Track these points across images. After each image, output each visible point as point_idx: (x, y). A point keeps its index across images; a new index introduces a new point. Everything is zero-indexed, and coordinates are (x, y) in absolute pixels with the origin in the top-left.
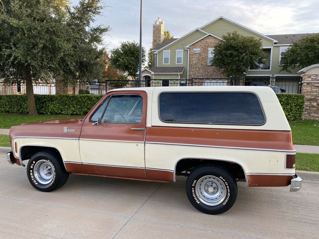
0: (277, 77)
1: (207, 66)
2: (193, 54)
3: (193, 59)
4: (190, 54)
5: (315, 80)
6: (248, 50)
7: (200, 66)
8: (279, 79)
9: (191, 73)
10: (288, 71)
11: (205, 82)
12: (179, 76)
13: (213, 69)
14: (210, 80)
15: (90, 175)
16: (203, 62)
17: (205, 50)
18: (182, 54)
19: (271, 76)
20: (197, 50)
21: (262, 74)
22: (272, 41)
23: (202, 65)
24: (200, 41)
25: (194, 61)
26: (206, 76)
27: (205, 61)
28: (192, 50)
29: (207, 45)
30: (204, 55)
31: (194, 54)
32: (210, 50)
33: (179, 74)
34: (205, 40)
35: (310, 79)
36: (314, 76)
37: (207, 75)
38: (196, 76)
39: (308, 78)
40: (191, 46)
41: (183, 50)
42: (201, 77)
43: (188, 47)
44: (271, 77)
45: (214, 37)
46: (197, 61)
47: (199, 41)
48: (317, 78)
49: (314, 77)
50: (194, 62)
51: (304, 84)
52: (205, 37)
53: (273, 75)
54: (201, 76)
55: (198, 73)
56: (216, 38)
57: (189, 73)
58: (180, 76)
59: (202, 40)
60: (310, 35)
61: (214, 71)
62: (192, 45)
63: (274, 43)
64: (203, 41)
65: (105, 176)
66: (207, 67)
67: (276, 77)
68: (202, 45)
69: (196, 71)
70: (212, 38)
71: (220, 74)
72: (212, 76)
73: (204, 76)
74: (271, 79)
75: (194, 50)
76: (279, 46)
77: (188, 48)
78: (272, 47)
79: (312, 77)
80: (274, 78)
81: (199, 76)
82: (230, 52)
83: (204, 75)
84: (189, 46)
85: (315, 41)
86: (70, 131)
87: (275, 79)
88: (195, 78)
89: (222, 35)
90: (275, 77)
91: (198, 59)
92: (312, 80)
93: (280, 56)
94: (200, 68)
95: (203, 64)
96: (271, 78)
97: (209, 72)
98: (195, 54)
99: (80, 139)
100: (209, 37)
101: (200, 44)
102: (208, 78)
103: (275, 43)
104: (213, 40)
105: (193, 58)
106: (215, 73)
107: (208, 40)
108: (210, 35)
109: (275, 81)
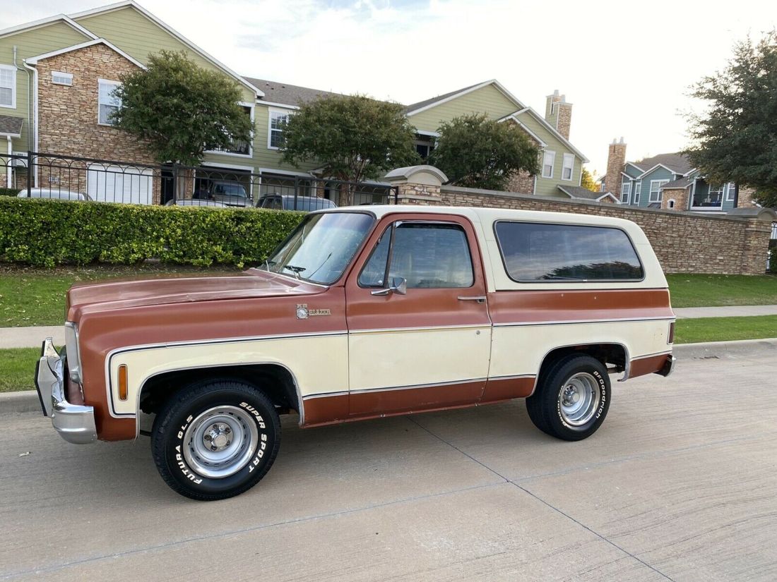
0: (264, 175)
1: (95, 125)
2: (51, 87)
3: (50, 99)
4: (40, 84)
5: (421, 195)
6: (216, 104)
7: (75, 124)
8: (268, 179)
9: (47, 138)
10: (293, 164)
11: (88, 170)
12: (10, 145)
13: (112, 137)
14: (105, 164)
15: (346, 421)
16: (83, 113)
17: (88, 82)
18: (11, 78)
19: (252, 169)
20: (63, 76)
21: (233, 163)
22: (253, 92)
23: (82, 121)
24: (73, 54)
25: (53, 106)
26: (93, 154)
27: (89, 110)
28: (47, 73)
29: (93, 69)
30: (85, 94)
31: (55, 87)
32: (102, 84)
33: (12, 138)
34: (89, 55)
35: (414, 192)
36: (420, 188)
37: (98, 151)
38: (62, 150)
39: (411, 189)
40: (42, 60)
41: (14, 69)
42: (80, 155)
43: (34, 61)
44: (252, 172)
45: (113, 50)
46: (64, 107)
47: (69, 52)
48: (423, 191)
49: (419, 190)
50: (56, 109)
51: (403, 201)
52: (89, 47)
53: (257, 168)
54: (79, 150)
55: (69, 142)
56: (120, 56)
57: (41, 140)
58: (13, 145)
59: (78, 50)
60: (335, 96)
61: (116, 142)
62: (47, 58)
63: (256, 97)
64: (80, 54)
65: (384, 416)
66: (96, 128)
67: (263, 173)
68: (79, 64)
69: (64, 135)
70: (109, 52)
71: (133, 151)
72: (112, 155)
73: (86, 153)
74: (252, 177)
75: (54, 73)
76: (267, 106)
77: (33, 66)
78: (252, 106)
79: (416, 188)
80: (259, 176)
81: (73, 149)
82: (175, 101)
83: (88, 149)
84: (38, 61)
85: (346, 111)
86: (318, 314)
87: (260, 178)
88: (61, 154)
89: (147, 53)
90: (261, 173)
91: (69, 103)
92: (417, 194)
93: (270, 130)
94: (75, 128)
95: (85, 118)
96: (253, 175)
97: (103, 142)
98: (58, 87)
99: (350, 332)
100: (100, 48)
101: (72, 61)
102: (101, 158)
103: (259, 98)
104: (112, 59)
105: (50, 96)
106: (118, 146)
107: (96, 56)
108: (102, 44)
109: (260, 183)
